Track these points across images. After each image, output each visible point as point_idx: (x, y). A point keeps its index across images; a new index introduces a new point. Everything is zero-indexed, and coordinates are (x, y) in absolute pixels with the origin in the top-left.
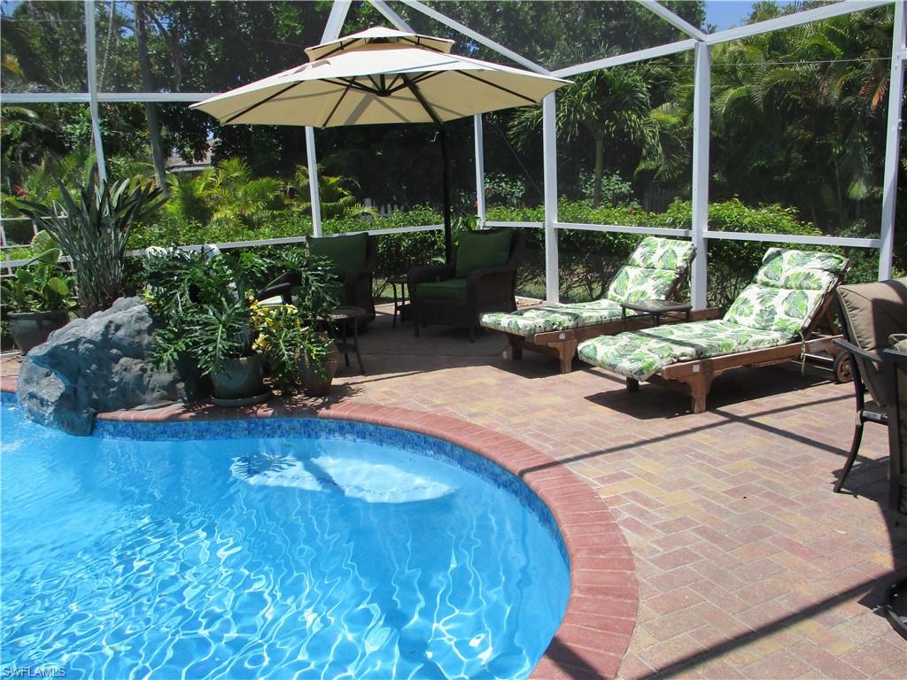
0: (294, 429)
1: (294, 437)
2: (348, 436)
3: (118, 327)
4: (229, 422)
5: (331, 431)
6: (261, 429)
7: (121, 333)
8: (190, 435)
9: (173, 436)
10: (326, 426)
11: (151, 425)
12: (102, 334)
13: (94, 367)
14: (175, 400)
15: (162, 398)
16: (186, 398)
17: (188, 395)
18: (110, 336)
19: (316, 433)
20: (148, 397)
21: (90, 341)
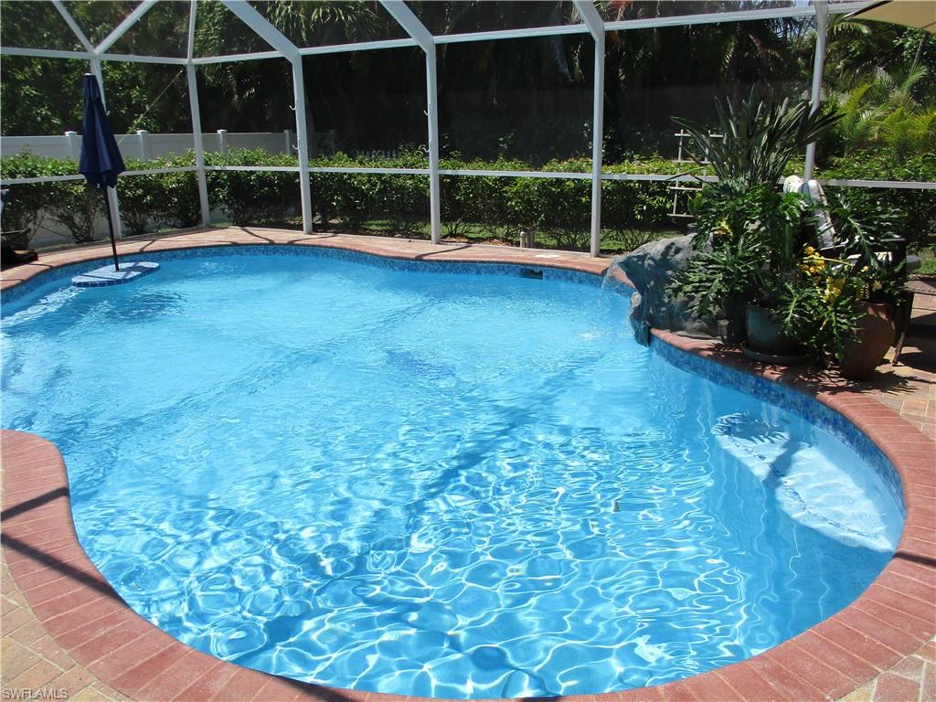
0: (795, 404)
1: (794, 413)
2: (840, 433)
3: (678, 251)
4: (740, 373)
5: (826, 421)
6: (766, 391)
7: (679, 256)
8: (706, 375)
9: (693, 369)
10: (823, 413)
11: (680, 352)
12: (662, 254)
13: (652, 283)
14: (714, 336)
15: (701, 330)
16: (725, 337)
17: (729, 335)
18: (669, 258)
19: (814, 418)
20: (689, 325)
21: (652, 258)
